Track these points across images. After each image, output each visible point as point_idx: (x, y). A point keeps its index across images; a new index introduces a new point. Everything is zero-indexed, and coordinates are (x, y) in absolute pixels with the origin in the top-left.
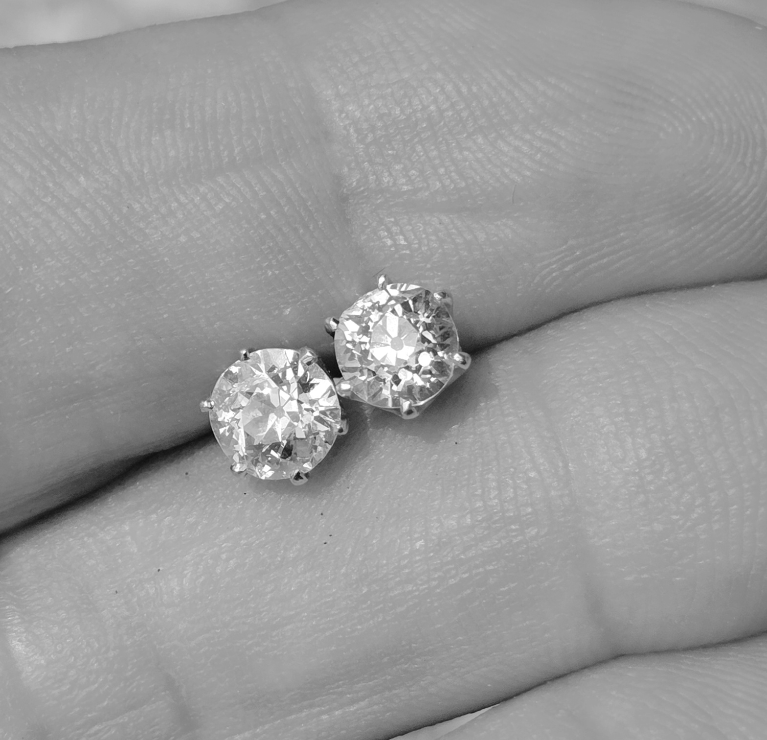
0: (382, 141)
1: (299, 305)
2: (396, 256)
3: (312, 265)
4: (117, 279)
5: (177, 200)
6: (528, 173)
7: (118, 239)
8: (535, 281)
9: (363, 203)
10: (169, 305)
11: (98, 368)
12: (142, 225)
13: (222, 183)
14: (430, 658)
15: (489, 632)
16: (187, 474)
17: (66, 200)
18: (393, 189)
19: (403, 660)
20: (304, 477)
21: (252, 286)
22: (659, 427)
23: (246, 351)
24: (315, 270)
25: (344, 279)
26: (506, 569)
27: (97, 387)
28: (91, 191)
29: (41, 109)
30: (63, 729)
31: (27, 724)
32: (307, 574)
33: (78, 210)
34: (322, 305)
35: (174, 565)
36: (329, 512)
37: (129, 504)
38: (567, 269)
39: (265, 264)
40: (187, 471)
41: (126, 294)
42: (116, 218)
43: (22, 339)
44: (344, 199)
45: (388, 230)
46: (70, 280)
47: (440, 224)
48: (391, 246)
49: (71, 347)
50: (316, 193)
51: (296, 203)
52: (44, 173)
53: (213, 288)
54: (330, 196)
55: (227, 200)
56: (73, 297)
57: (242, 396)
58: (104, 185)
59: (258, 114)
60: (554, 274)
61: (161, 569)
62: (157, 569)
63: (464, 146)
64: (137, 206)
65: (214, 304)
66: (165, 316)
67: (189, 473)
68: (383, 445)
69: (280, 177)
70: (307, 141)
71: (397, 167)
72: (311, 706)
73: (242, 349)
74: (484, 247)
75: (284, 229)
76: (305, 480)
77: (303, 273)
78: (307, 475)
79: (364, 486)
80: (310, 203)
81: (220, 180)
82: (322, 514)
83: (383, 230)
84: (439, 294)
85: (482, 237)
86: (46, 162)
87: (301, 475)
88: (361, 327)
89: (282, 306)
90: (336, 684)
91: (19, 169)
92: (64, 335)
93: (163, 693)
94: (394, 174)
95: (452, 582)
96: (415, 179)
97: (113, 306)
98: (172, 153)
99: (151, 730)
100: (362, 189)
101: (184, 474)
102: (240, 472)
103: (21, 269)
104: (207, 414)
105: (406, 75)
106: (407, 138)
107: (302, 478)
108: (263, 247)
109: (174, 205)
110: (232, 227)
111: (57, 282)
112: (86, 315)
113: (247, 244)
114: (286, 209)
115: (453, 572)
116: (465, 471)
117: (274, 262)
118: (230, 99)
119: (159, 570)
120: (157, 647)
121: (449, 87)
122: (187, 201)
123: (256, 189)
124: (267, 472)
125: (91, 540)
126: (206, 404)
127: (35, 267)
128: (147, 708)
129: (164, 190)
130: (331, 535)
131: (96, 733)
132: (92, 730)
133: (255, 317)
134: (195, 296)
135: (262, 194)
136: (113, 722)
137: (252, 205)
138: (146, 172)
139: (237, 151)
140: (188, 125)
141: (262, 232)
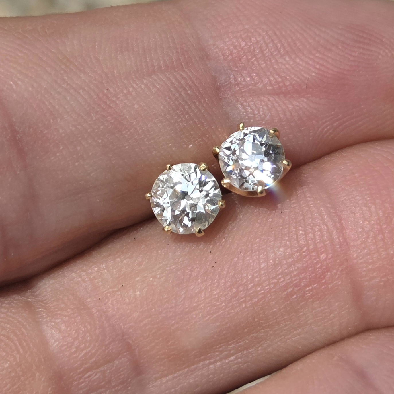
0: (236, 59)
1: (197, 143)
2: (247, 117)
3: (203, 121)
4: (102, 127)
5: (132, 87)
6: (314, 74)
7: (102, 106)
8: (319, 131)
9: (228, 91)
10: (129, 141)
11: (92, 175)
12: (114, 99)
13: (155, 78)
14: (269, 329)
15: (301, 314)
16: (135, 238)
17: (74, 86)
18: (244, 83)
19: (255, 331)
20: (203, 232)
21: (173, 132)
22: (388, 200)
23: (170, 165)
24: (205, 124)
25: (220, 129)
26: (310, 277)
27: (91, 186)
28: (87, 81)
29: (58, 41)
30: (72, 374)
31: (52, 371)
32: (204, 283)
33: (81, 91)
34: (208, 143)
35: (130, 283)
36: (214, 251)
37: (104, 254)
38: (335, 124)
39: (179, 120)
40: (135, 237)
41: (107, 135)
42: (101, 96)
43: (52, 158)
44: (218, 88)
45: (242, 104)
46: (78, 127)
47: (269, 100)
48: (244, 112)
49: (78, 163)
50: (204, 84)
51: (194, 89)
52: (62, 72)
53: (152, 132)
54: (211, 86)
55: (159, 87)
56: (79, 136)
57: (169, 188)
58: (94, 78)
59: (171, 45)
60: (328, 127)
61: (124, 285)
62: (122, 285)
63: (279, 61)
64: (111, 90)
65: (152, 141)
66: (127, 147)
67: (136, 238)
68: (242, 216)
69: (185, 76)
70: (198, 59)
71: (245, 72)
72: (205, 359)
73: (168, 164)
74: (292, 112)
75: (188, 102)
76: (203, 233)
77: (199, 125)
79: (233, 236)
80: (201, 89)
81: (154, 77)
82: (211, 252)
83: (239, 104)
84: (273, 130)
85: (291, 107)
86: (63, 67)
88: (231, 153)
89: (188, 143)
90: (219, 345)
91: (49, 69)
92: (75, 156)
93: (126, 354)
94: (244, 75)
95: (282, 284)
96: (255, 78)
97: (100, 141)
98: (128, 63)
99: (119, 374)
100: (227, 83)
101: (133, 239)
102: (168, 231)
103: (52, 121)
104: (149, 200)
105: (247, 27)
106: (250, 57)
107: (202, 232)
108: (178, 111)
109: (131, 89)
110: (162, 100)
111: (71, 128)
112: (86, 146)
113: (170, 109)
114: (189, 92)
115: (282, 279)
116: (287, 226)
117: (183, 119)
118: (157, 37)
119: (123, 286)
120: (123, 327)
121: (270, 32)
122: (137, 87)
123: (173, 81)
124: (181, 231)
125: (84, 273)
126: (148, 195)
127: (59, 120)
128: (117, 362)
129: (125, 82)
130: (216, 263)
131: (89, 376)
132: (87, 375)
133: (174, 149)
134: (143, 136)
135: (176, 84)
136: (98, 370)
137: (171, 89)
138: (115, 72)
139: (162, 62)
140: (136, 50)
141: (177, 103)
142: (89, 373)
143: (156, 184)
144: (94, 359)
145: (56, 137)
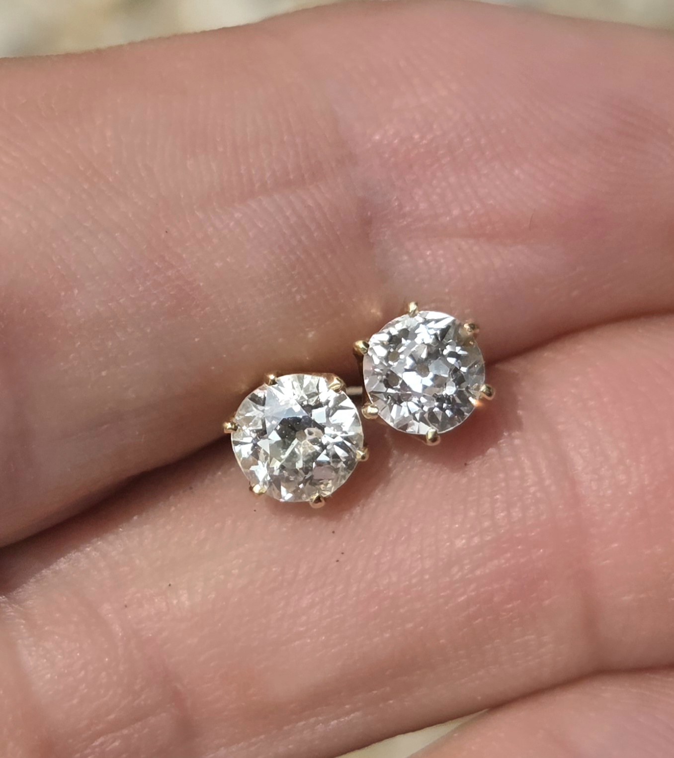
1: (323, 329)
3: (337, 289)
4: (154, 303)
5: (213, 225)
6: (544, 201)
7: (156, 263)
10: (202, 328)
11: (130, 391)
12: (179, 250)
13: (254, 207)
17: (106, 225)
18: (415, 214)
20: (323, 501)
21: (281, 310)
24: (340, 293)
26: (512, 587)
28: (130, 215)
29: (77, 130)
30: (70, 741)
31: (36, 737)
33: (118, 235)
35: (185, 581)
39: (294, 289)
42: (154, 243)
43: (61, 364)
44: (368, 223)
46: (110, 304)
48: (411, 270)
49: (107, 371)
51: (325, 229)
52: (84, 196)
53: (244, 312)
55: (261, 226)
56: (111, 321)
58: (142, 209)
59: (285, 138)
61: (172, 584)
62: (169, 584)
64: (174, 232)
65: (243, 328)
66: (196, 340)
69: (310, 201)
70: (334, 165)
71: (419, 192)
74: (499, 272)
75: (313, 254)
76: (323, 503)
78: (325, 499)
79: (374, 505)
80: (337, 228)
81: (252, 204)
83: (404, 254)
85: (497, 262)
86: (86, 186)
87: (321, 499)
88: (389, 352)
89: (307, 329)
91: (60, 192)
92: (101, 359)
93: (168, 706)
94: (416, 198)
95: (461, 599)
97: (149, 330)
98: (207, 177)
102: (260, 494)
103: (63, 294)
104: (229, 435)
107: (321, 502)
108: (293, 273)
109: (210, 230)
110: (266, 252)
111: (97, 306)
112: (123, 339)
113: (279, 270)
114: (315, 234)
116: (475, 491)
117: (303, 287)
118: (259, 122)
119: (170, 585)
120: (167, 661)
122: (222, 226)
123: (288, 214)
124: (286, 495)
125: (98, 554)
126: (228, 425)
127: (76, 291)
128: (152, 720)
129: (200, 214)
130: (343, 553)
131: (102, 744)
132: (97, 743)
133: (280, 340)
134: (226, 320)
135: (293, 219)
136: (118, 734)
137: (284, 230)
138: (182, 196)
139: (268, 174)
140: (221, 149)
141: (292, 257)
142: (101, 740)
143: (244, 405)
144: (112, 717)
145: (69, 325)
